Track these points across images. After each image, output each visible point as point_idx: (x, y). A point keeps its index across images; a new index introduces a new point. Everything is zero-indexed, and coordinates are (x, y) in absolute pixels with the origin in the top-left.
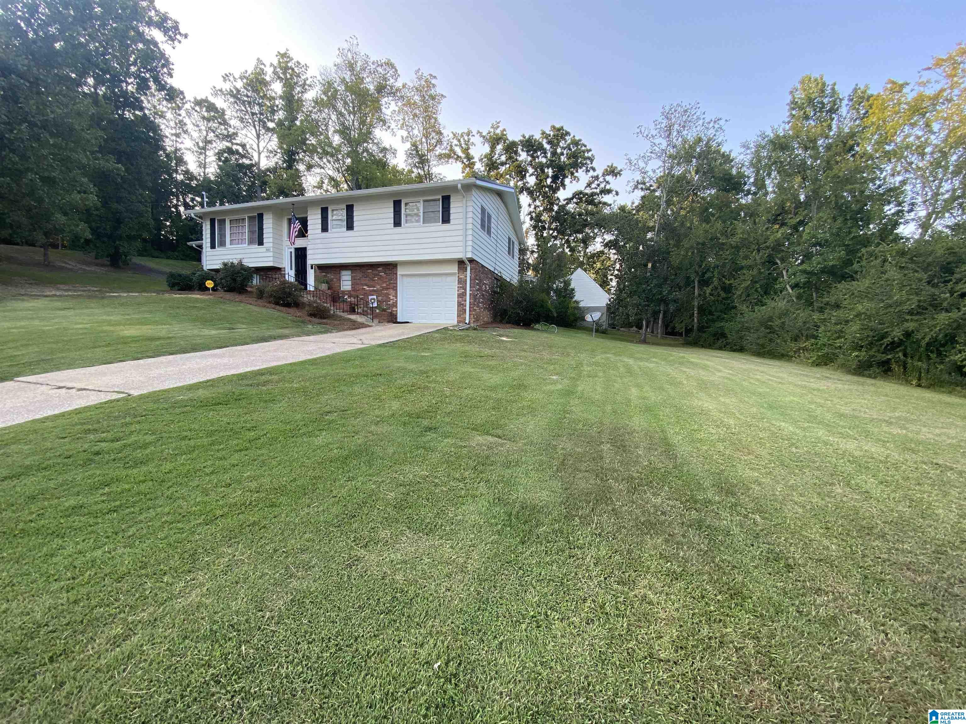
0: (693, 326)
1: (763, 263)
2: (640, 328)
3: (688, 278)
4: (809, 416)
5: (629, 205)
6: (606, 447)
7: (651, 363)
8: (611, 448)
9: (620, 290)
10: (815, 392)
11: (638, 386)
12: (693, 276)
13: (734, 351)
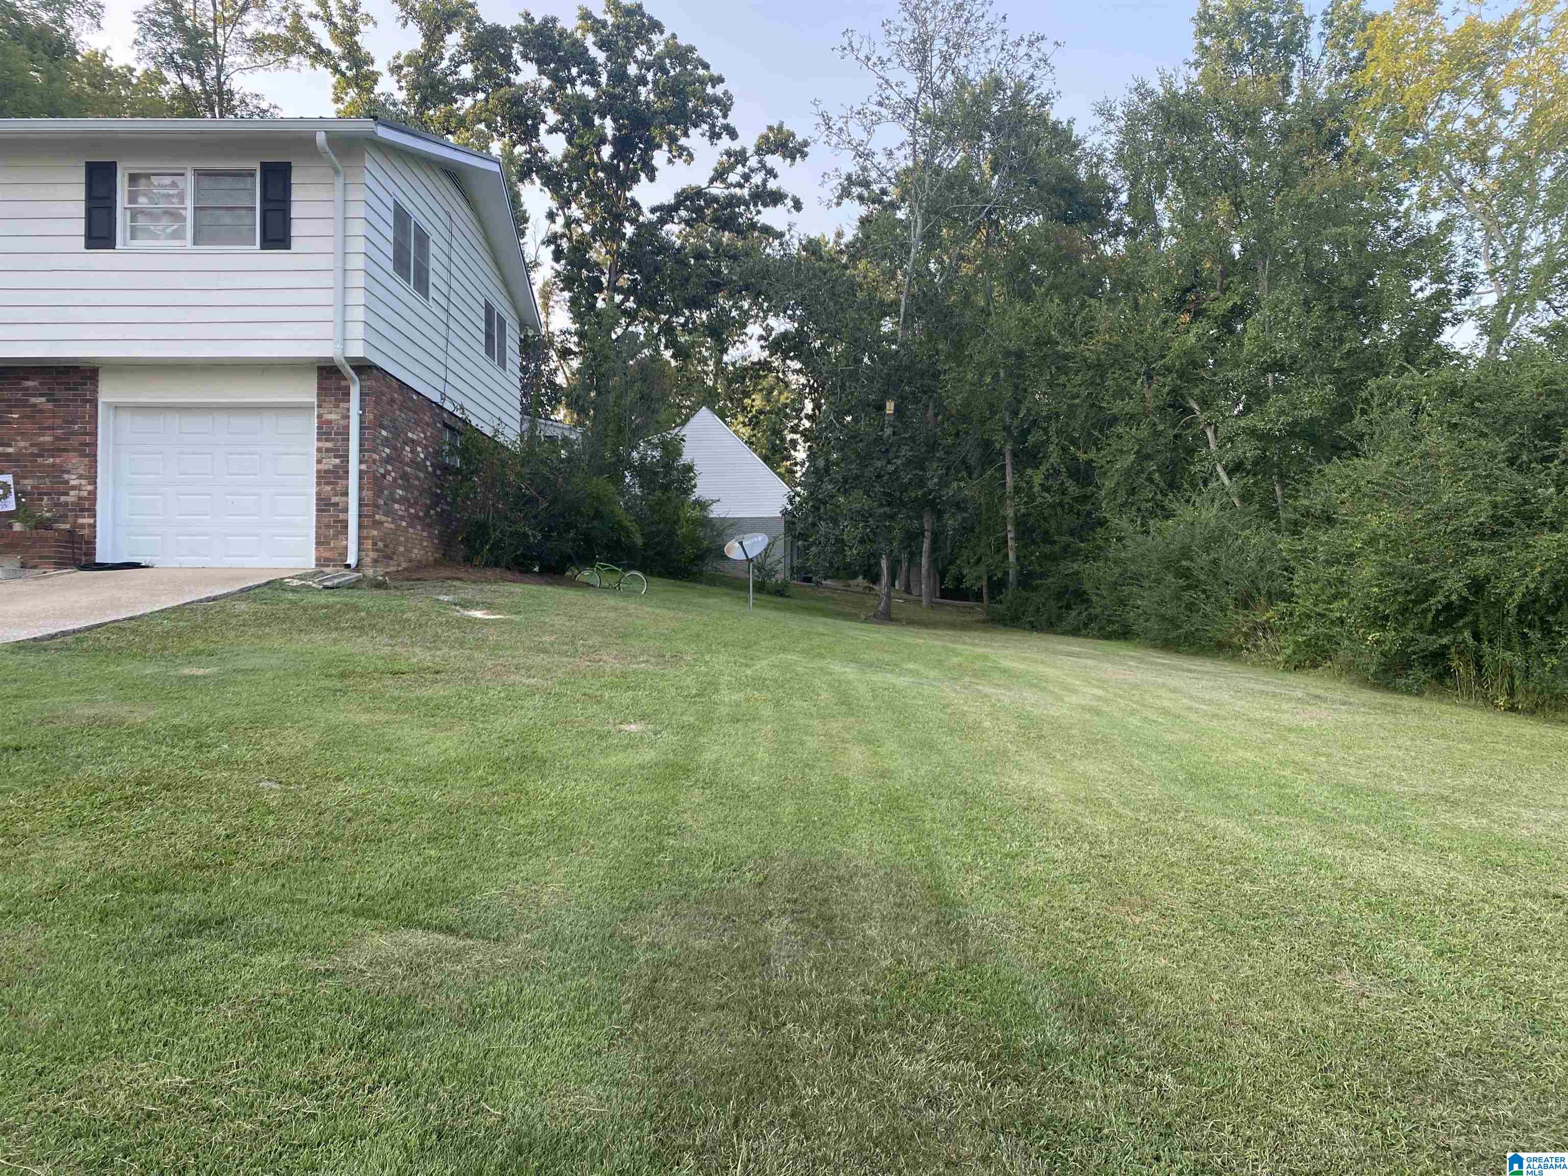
0: (1006, 573)
1: (1161, 409)
2: (875, 579)
3: (987, 444)
4: (1281, 797)
5: (831, 237)
6: (776, 927)
7: (900, 674)
8: (793, 928)
9: (818, 474)
10: (1292, 737)
11: (868, 740)
12: (998, 438)
13: (1108, 637)
